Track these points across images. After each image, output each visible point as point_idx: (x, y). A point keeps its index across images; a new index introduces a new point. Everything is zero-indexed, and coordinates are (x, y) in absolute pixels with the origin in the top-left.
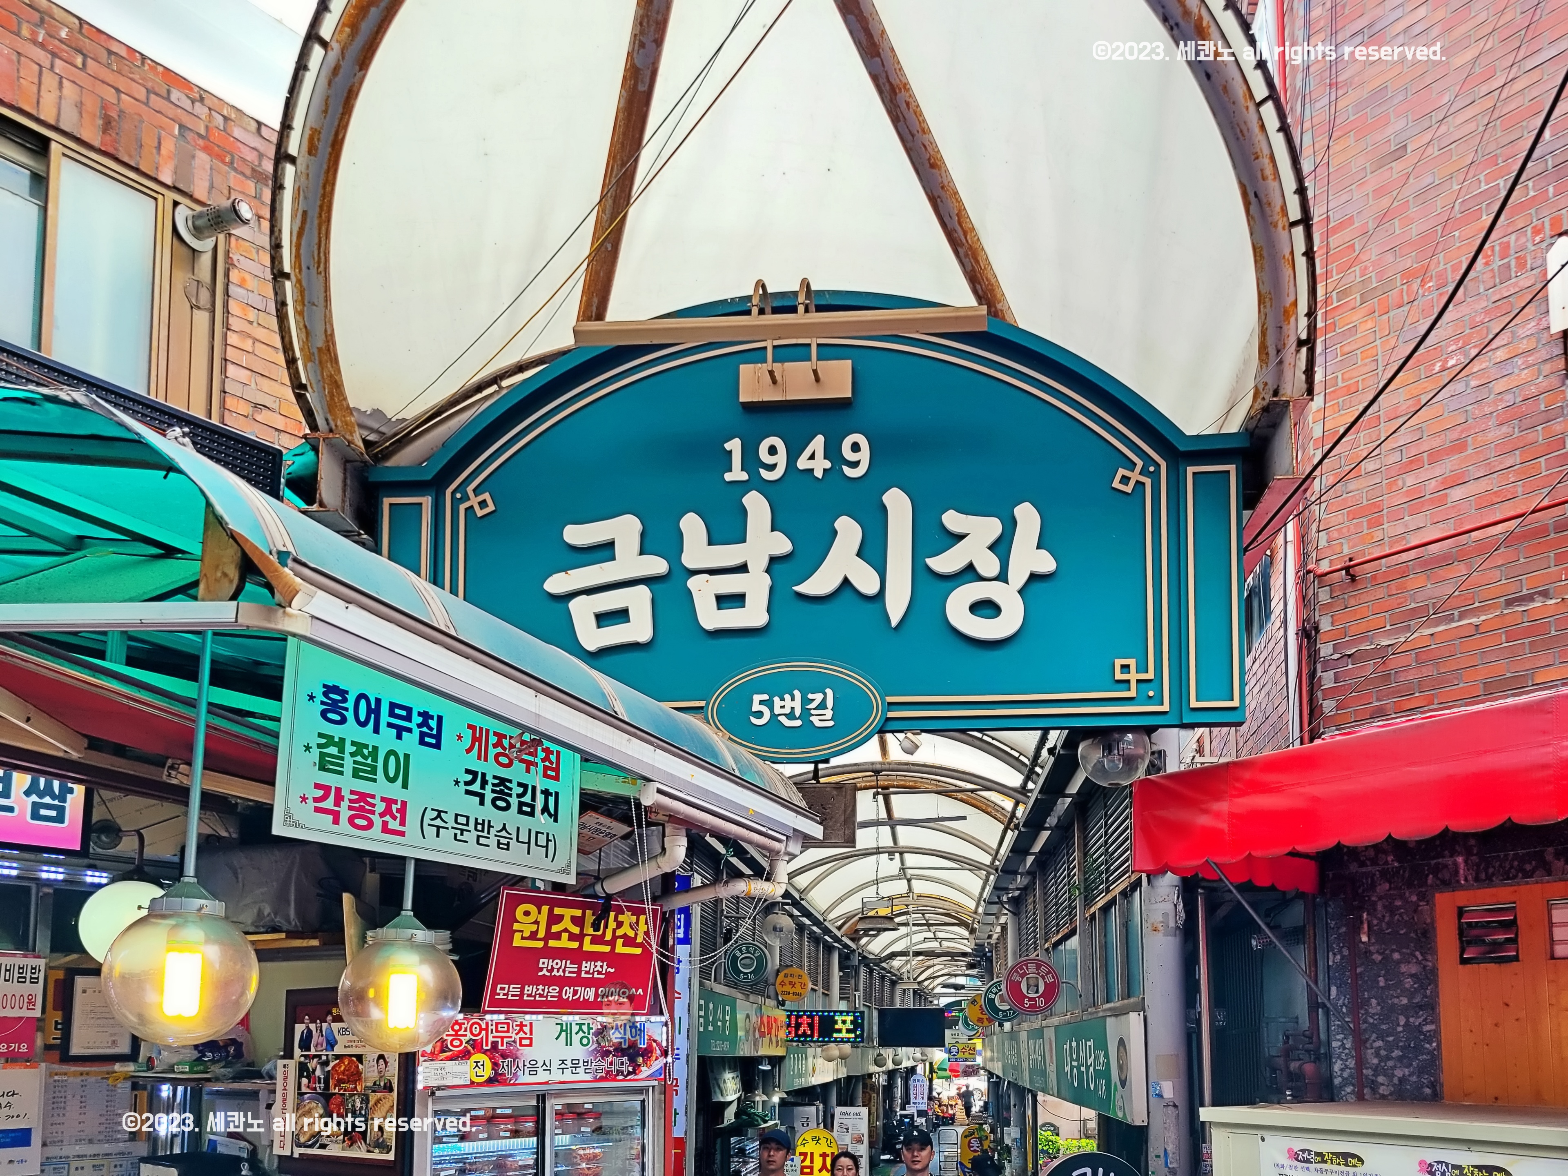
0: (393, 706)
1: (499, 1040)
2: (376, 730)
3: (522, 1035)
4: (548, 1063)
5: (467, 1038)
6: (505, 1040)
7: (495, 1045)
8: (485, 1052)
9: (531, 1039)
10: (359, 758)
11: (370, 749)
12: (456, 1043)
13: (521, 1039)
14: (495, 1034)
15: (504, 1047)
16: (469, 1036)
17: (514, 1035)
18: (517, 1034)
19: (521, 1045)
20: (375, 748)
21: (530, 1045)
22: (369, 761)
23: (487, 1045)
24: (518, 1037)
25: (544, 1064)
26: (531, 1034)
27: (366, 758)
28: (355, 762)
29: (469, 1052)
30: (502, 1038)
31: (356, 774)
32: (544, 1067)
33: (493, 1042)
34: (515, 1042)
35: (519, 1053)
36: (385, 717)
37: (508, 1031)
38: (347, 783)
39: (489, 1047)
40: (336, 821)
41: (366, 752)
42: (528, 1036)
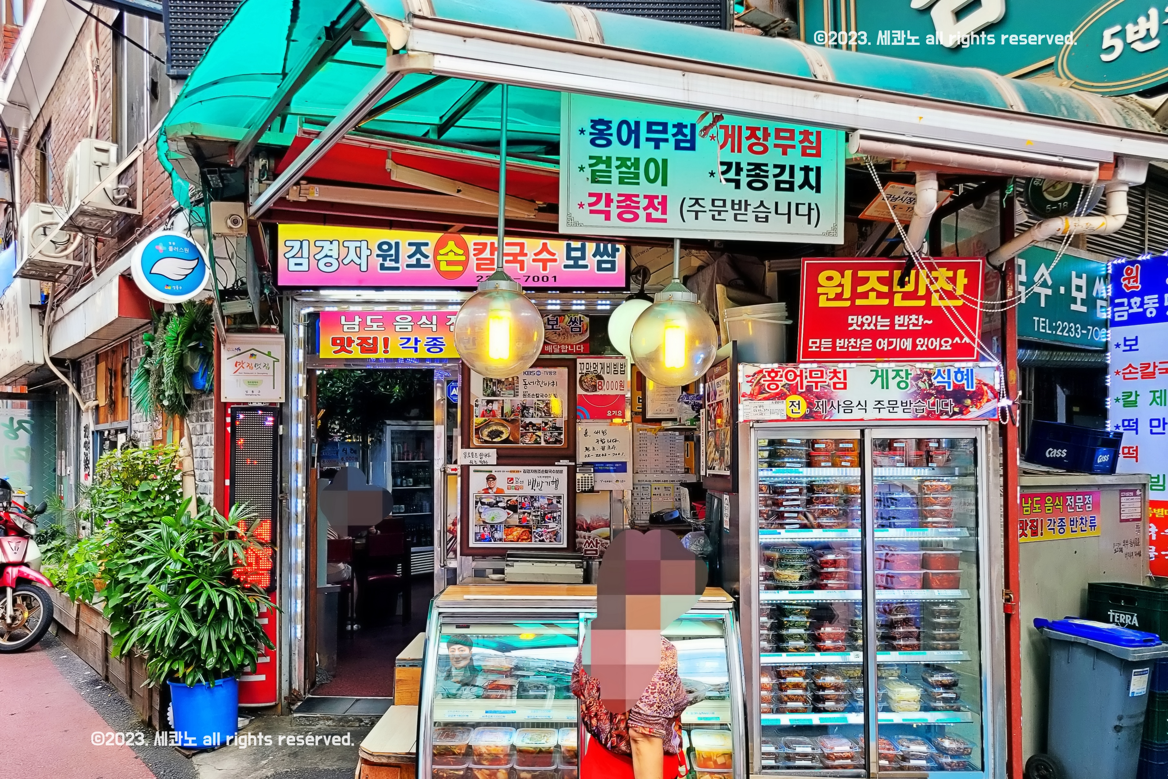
0: (650, 124)
1: (814, 384)
2: (637, 145)
3: (835, 380)
4: (863, 403)
5: (783, 383)
6: (819, 384)
7: (809, 389)
8: (801, 394)
9: (845, 384)
10: (624, 169)
11: (633, 161)
12: (773, 387)
13: (835, 384)
14: (809, 379)
15: (819, 390)
16: (785, 381)
17: (828, 380)
18: (830, 379)
19: (835, 388)
20: (637, 160)
21: (845, 388)
22: (632, 170)
23: (802, 388)
24: (831, 382)
25: (859, 403)
26: (845, 378)
27: (629, 168)
28: (620, 173)
29: (785, 394)
30: (817, 383)
31: (621, 181)
32: (860, 407)
33: (807, 386)
34: (828, 385)
35: (833, 395)
36: (644, 134)
37: (822, 377)
38: (615, 189)
39: (804, 390)
40: (608, 218)
41: (629, 163)
42: (842, 380)
